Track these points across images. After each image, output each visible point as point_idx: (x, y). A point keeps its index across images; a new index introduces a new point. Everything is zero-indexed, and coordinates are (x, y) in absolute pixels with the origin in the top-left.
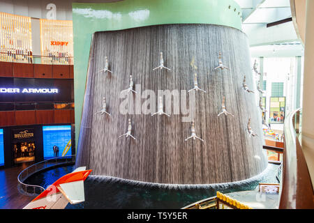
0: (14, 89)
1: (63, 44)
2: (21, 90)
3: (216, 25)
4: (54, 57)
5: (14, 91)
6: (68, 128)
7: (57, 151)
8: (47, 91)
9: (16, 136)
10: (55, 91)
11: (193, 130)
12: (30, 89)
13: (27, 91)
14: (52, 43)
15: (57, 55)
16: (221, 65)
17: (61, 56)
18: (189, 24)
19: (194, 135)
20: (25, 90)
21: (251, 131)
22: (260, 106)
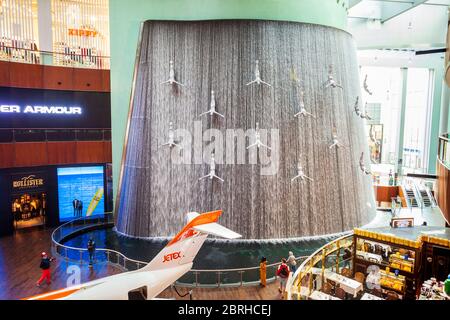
0: (12, 107)
1: (88, 34)
2: (22, 109)
3: (324, 26)
4: (73, 55)
5: (12, 111)
6: (99, 170)
7: (79, 206)
8: (64, 110)
9: (16, 184)
10: (76, 110)
11: (300, 167)
12: (36, 107)
13: (32, 111)
14: (71, 33)
15: (78, 52)
16: (332, 82)
17: (86, 53)
18: (291, 22)
19: (301, 173)
20: (28, 109)
21: (365, 168)
22: (371, 136)
